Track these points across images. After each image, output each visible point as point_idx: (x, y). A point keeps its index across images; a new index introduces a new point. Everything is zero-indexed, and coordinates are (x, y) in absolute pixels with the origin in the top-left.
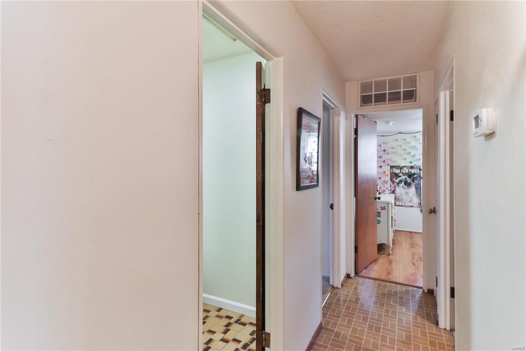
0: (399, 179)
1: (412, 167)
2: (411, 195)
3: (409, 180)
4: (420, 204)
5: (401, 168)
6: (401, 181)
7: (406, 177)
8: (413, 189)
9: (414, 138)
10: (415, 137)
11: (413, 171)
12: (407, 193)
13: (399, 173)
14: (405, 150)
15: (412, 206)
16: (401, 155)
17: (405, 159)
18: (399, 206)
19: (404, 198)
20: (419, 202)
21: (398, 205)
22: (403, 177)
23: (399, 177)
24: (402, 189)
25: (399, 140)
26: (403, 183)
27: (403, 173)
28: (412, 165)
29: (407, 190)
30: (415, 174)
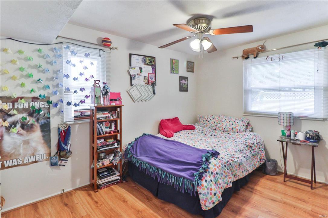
0: (10, 120)
1: (35, 99)
2: (33, 144)
3: (31, 120)
4: (50, 154)
5: (14, 101)
6: (14, 124)
7: (24, 115)
8: (37, 134)
9: (37, 53)
10: (39, 50)
11: (38, 105)
12: (27, 142)
13: (10, 110)
14: (21, 69)
15: (36, 162)
16: (13, 78)
17: (22, 85)
18: (12, 167)
19: (21, 151)
20: (47, 152)
21: (8, 167)
22: (18, 117)
23: (10, 116)
24: (16, 136)
25: (9, 51)
26: (18, 126)
27: (18, 110)
28: (36, 95)
29: (27, 136)
30: (39, 110)
